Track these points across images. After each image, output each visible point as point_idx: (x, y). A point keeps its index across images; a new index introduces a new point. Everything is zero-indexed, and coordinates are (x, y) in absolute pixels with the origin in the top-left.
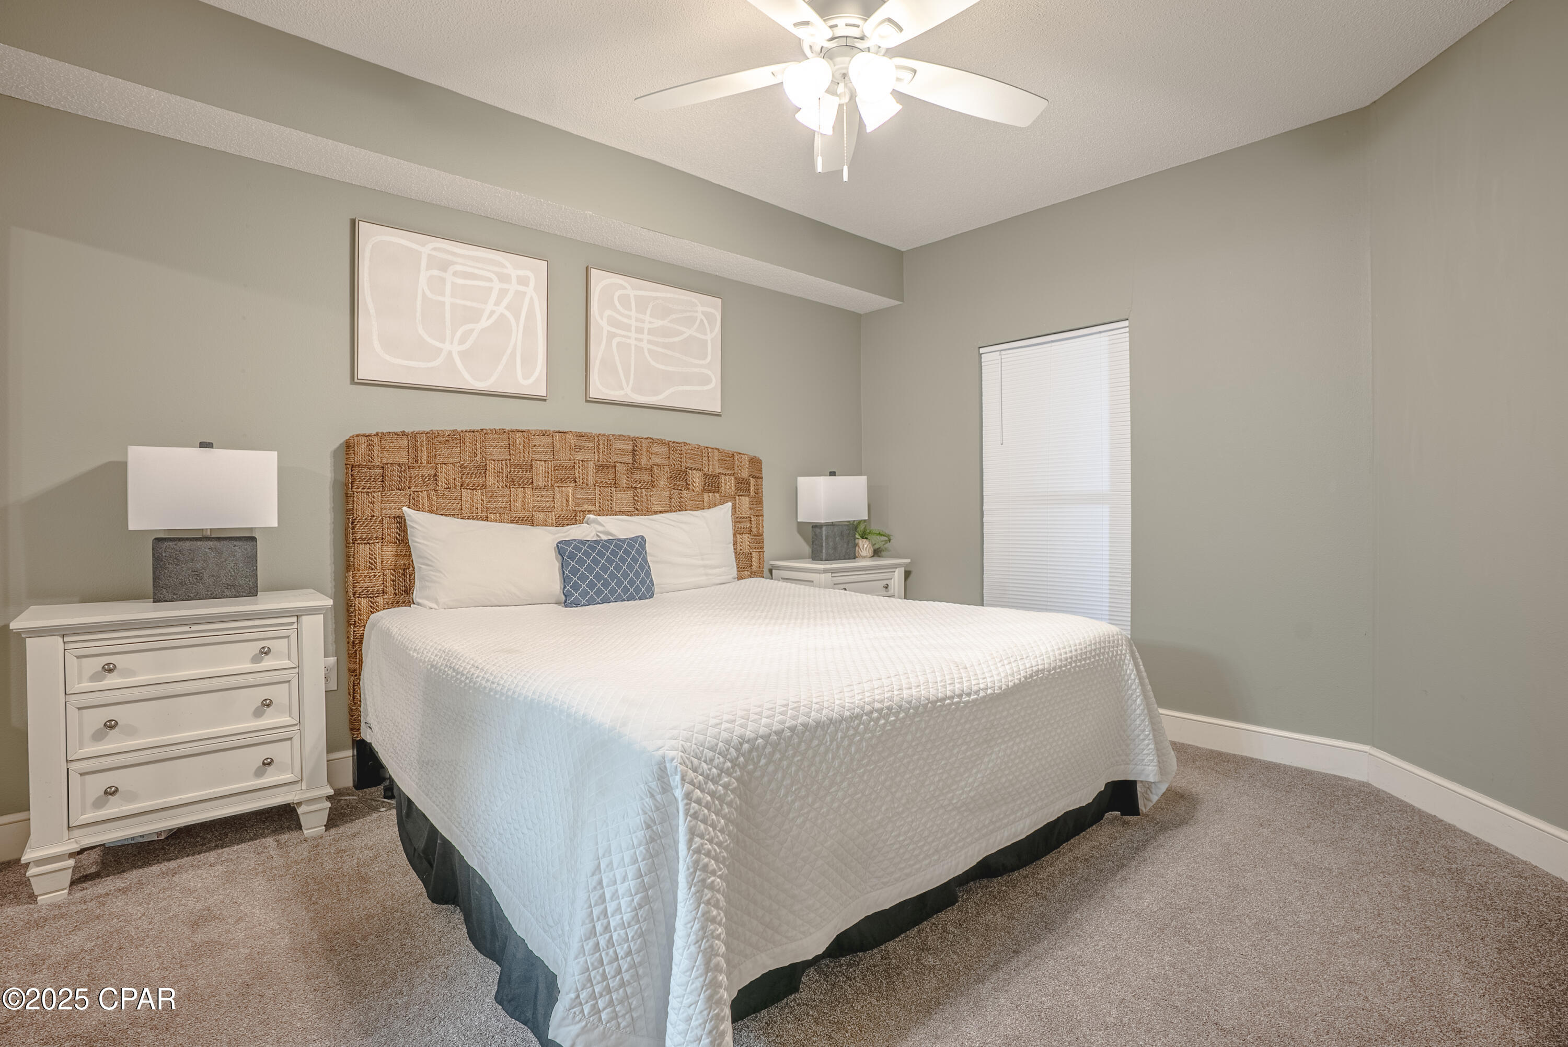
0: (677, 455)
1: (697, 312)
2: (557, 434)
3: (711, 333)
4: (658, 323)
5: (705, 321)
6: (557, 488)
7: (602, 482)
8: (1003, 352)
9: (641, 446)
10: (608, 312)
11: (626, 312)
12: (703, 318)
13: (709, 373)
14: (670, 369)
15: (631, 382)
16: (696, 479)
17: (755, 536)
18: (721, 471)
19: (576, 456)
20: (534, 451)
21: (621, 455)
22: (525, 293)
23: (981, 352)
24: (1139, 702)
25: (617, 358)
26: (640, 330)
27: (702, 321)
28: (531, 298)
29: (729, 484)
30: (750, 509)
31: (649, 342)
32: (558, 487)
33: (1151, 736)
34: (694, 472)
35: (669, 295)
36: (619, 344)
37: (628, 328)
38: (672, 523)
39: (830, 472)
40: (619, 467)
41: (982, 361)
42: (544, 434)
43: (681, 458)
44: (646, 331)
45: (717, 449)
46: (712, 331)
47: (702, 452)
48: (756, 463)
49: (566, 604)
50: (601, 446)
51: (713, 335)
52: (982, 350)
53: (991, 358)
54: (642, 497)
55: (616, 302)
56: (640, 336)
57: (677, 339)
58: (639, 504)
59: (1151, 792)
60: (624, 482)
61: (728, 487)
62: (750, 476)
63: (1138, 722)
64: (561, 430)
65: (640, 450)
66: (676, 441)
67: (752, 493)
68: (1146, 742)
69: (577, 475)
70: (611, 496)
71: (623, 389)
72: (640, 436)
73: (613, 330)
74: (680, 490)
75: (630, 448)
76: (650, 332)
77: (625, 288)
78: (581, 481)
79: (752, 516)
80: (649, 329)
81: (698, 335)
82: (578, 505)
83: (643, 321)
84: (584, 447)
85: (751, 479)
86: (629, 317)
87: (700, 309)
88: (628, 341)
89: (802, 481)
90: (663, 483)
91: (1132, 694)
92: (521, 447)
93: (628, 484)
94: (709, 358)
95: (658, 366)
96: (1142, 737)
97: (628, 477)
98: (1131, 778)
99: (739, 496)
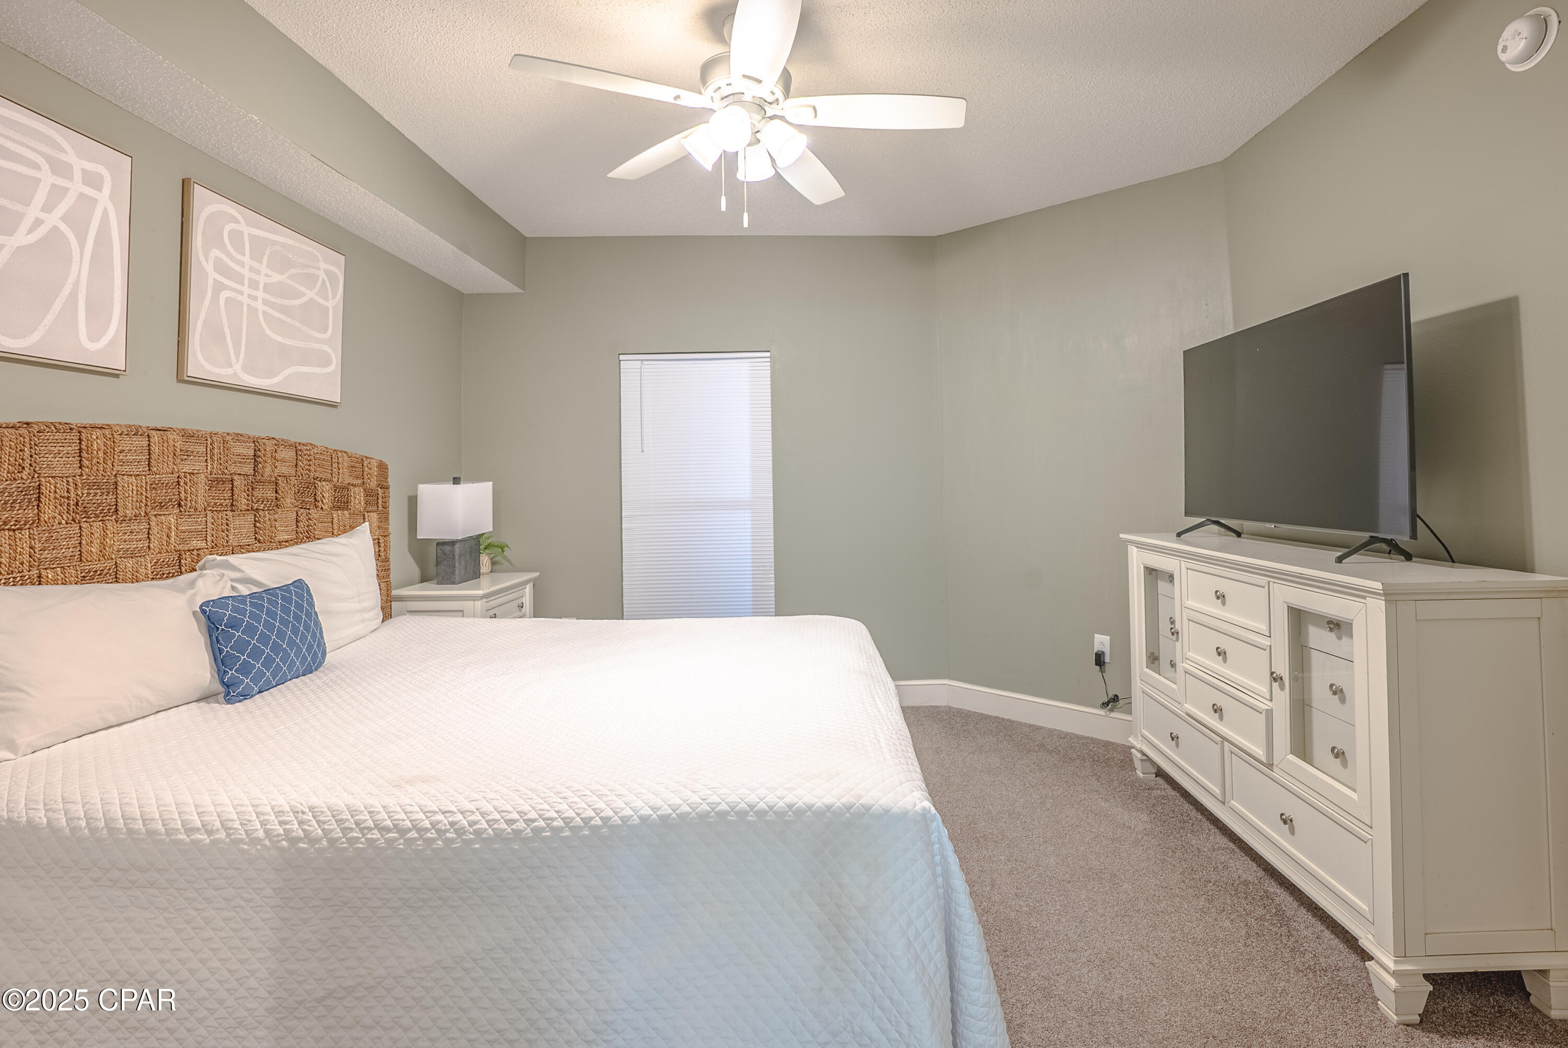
0: (305, 462)
1: (319, 269)
2: (154, 432)
3: (333, 299)
4: (276, 278)
5: (328, 283)
6: (153, 518)
7: (216, 504)
8: (645, 362)
9: (265, 450)
10: (215, 253)
11: (239, 257)
12: (326, 279)
13: (330, 350)
14: (288, 342)
15: (242, 356)
16: (326, 491)
17: (383, 562)
18: (351, 481)
19: (181, 466)
20: (121, 461)
21: (240, 462)
22: (95, 201)
23: (620, 359)
25: (225, 321)
26: (254, 285)
27: (323, 281)
28: (105, 211)
29: (358, 498)
30: (379, 527)
31: (265, 302)
32: (155, 515)
34: (324, 483)
35: (290, 242)
36: (228, 300)
37: (239, 279)
38: (320, 556)
39: (454, 478)
40: (238, 481)
41: (621, 367)
42: (136, 432)
43: (310, 465)
44: (261, 287)
45: (345, 452)
46: (334, 298)
47: (333, 456)
48: (382, 467)
49: (230, 699)
50: (216, 451)
51: (334, 302)
52: (621, 357)
53: (630, 367)
54: (264, 522)
55: (227, 241)
56: (254, 293)
57: (296, 302)
58: (261, 532)
60: (242, 502)
61: (357, 502)
62: (378, 486)
64: (159, 427)
65: (264, 456)
66: (304, 442)
67: (380, 508)
69: (183, 495)
70: (227, 525)
71: (232, 367)
72: (263, 435)
73: (221, 279)
74: (308, 509)
75: (251, 453)
76: (267, 288)
77: (238, 222)
78: (189, 504)
79: (381, 537)
80: (265, 284)
81: (320, 300)
82: (184, 541)
83: (258, 272)
84: (193, 452)
85: (379, 489)
86: (242, 264)
87: (323, 265)
88: (240, 298)
89: (425, 490)
90: (289, 500)
92: (101, 454)
93: (248, 505)
94: (330, 331)
95: (274, 336)
97: (248, 496)
99: (367, 512)
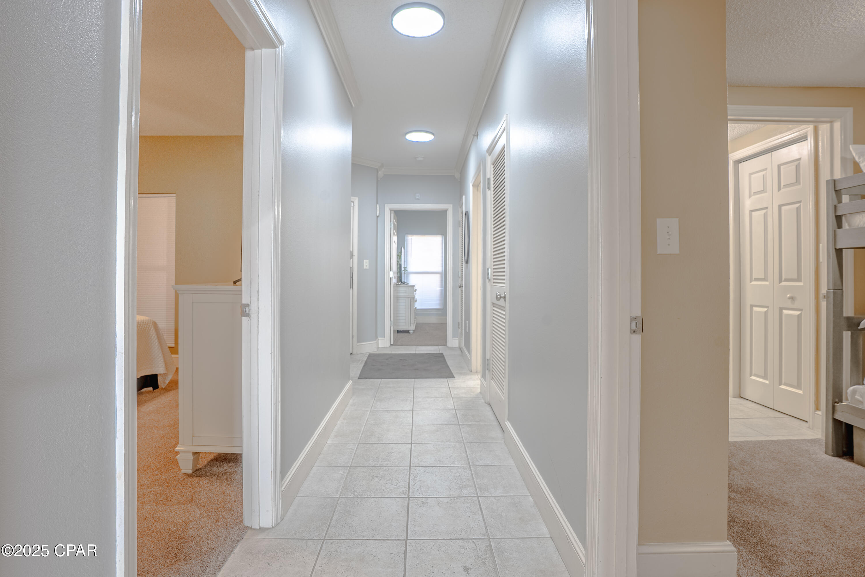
24: (156, 344)
33: (162, 357)
59: (166, 380)
63: (156, 352)
68: (160, 359)
91: (153, 342)
96: (158, 357)
98: (154, 373)
